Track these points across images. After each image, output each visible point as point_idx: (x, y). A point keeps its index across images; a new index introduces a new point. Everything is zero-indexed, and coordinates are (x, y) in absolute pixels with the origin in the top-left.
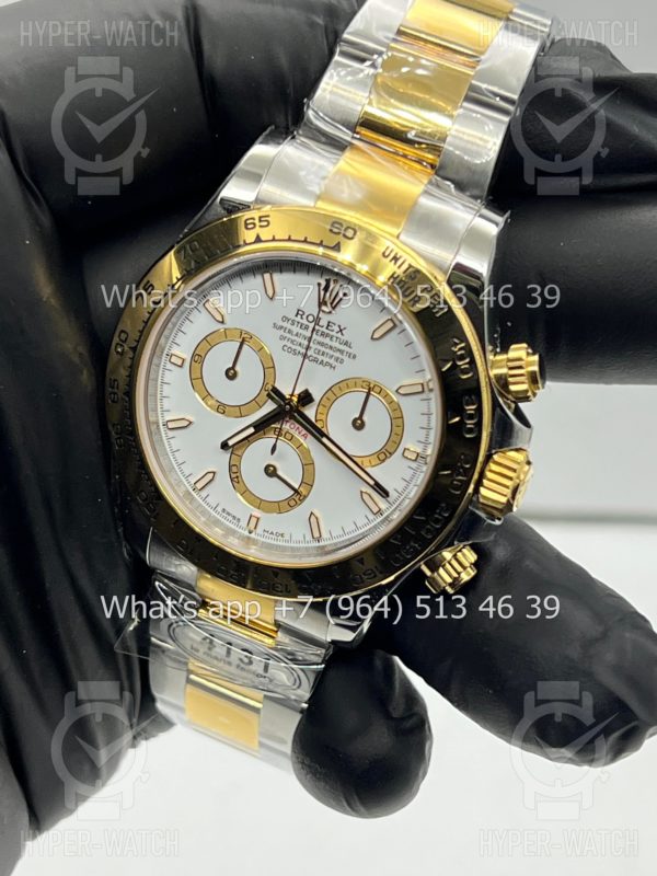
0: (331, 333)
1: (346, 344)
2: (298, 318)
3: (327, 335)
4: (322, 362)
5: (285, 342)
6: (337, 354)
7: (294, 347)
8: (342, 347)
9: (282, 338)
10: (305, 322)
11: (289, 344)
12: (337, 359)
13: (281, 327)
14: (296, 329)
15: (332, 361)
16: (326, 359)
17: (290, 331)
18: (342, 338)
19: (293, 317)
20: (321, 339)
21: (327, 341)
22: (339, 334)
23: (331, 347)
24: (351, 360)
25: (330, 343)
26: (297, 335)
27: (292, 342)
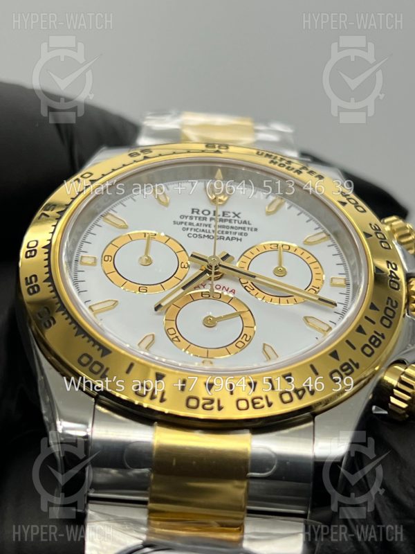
0: (229, 218)
1: (245, 222)
2: (195, 214)
3: (225, 220)
4: (228, 238)
5: (189, 231)
6: (240, 231)
7: (198, 233)
8: (242, 225)
9: (184, 229)
10: (201, 215)
11: (193, 232)
12: (241, 234)
13: (182, 223)
14: (195, 222)
15: (237, 236)
16: (230, 236)
17: (190, 224)
18: (240, 220)
19: (190, 214)
20: (221, 224)
21: (227, 224)
22: (236, 218)
23: (232, 227)
24: (254, 232)
25: (230, 225)
26: (198, 225)
27: (195, 230)
